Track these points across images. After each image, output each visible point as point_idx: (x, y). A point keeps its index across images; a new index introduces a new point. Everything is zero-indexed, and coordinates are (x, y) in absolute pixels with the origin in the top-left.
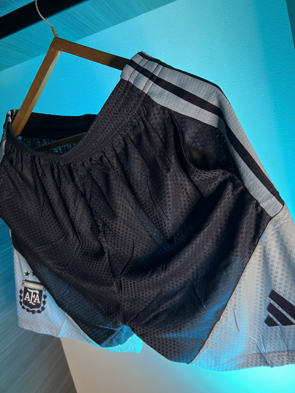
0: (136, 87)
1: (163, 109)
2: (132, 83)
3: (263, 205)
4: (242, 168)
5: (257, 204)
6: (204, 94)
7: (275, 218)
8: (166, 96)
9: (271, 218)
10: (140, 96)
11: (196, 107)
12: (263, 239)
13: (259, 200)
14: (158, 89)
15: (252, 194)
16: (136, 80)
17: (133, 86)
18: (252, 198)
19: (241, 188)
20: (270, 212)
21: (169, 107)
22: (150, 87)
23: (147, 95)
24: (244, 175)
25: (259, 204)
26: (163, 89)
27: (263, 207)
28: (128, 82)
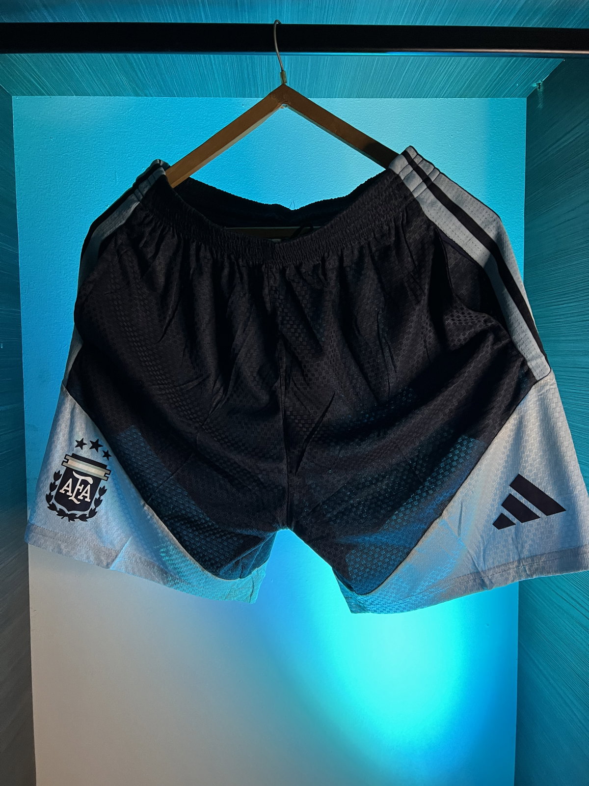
0: (405, 186)
1: (429, 223)
2: (402, 178)
3: (531, 364)
4: (514, 316)
5: (524, 362)
6: (483, 219)
7: (542, 382)
8: (438, 208)
9: (537, 382)
10: (406, 198)
11: (468, 232)
12: (521, 407)
13: (528, 356)
14: (430, 197)
15: (520, 349)
16: (408, 177)
17: (403, 184)
18: (519, 354)
19: (507, 341)
20: (536, 374)
21: (437, 223)
22: (422, 191)
23: (415, 200)
24: (515, 325)
25: (527, 362)
26: (436, 199)
27: (531, 367)
28: (398, 177)
